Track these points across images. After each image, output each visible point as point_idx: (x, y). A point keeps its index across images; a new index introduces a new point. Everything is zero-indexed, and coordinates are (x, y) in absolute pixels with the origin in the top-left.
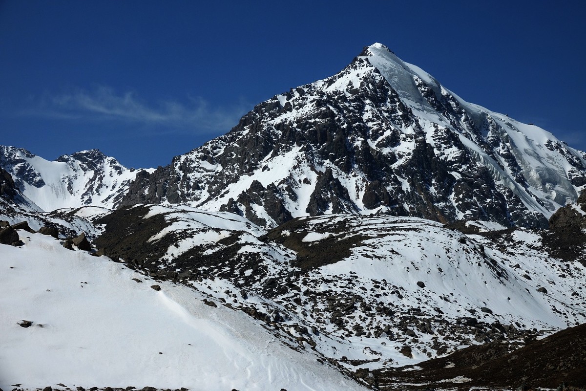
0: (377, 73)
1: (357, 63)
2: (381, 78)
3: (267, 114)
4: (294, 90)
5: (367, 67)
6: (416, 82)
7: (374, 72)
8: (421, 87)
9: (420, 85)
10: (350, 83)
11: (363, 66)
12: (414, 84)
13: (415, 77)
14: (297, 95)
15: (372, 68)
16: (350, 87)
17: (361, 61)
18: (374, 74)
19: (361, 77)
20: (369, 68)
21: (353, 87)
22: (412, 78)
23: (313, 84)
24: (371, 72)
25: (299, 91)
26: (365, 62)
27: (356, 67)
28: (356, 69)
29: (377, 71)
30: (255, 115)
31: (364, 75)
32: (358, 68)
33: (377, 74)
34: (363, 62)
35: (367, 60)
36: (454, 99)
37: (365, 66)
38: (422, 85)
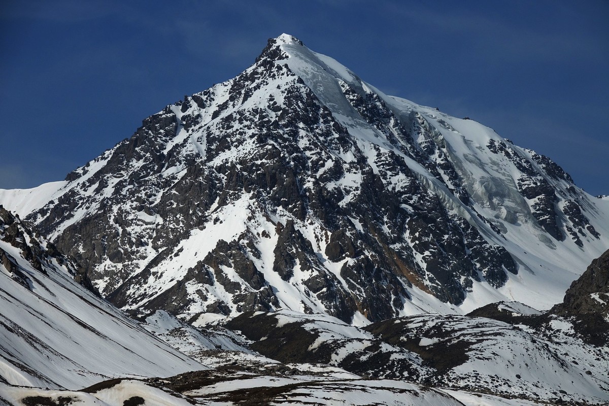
0: (301, 83)
1: (274, 70)
2: (307, 89)
3: (162, 131)
4: (190, 98)
5: (288, 75)
6: (343, 89)
7: (298, 82)
8: (349, 94)
9: (347, 92)
10: (271, 98)
11: (283, 74)
12: (341, 90)
13: (341, 82)
14: (194, 105)
15: (294, 77)
16: (272, 103)
17: (279, 68)
18: (299, 85)
19: (283, 89)
20: (291, 78)
21: (275, 103)
22: (337, 83)
23: (211, 90)
24: (294, 83)
25: (196, 99)
26: (285, 70)
27: (274, 75)
28: (275, 79)
29: (300, 81)
30: (147, 133)
31: (287, 87)
32: (277, 77)
33: (302, 85)
34: (281, 69)
35: (286, 66)
36: (378, 98)
37: (286, 74)
38: (349, 91)
